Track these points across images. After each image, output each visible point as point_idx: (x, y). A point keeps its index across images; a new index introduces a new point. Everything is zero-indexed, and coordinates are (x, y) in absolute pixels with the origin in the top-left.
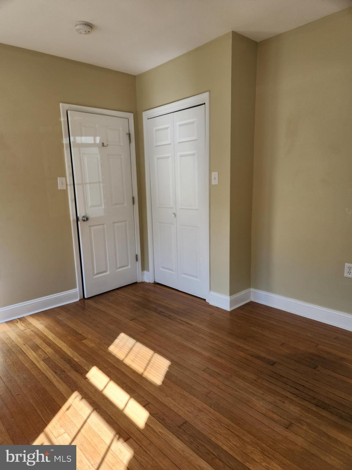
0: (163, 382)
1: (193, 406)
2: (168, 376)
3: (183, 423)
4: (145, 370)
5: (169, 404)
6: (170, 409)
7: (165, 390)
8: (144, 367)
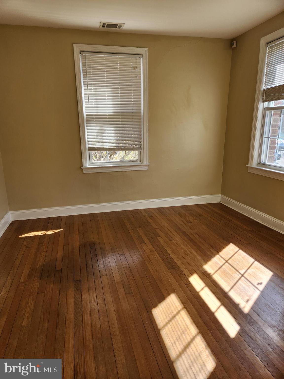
0: (169, 294)
1: (159, 274)
2: (162, 298)
3: (171, 269)
4: (179, 312)
5: (173, 280)
6: (174, 277)
7: (171, 289)
8: (179, 315)
